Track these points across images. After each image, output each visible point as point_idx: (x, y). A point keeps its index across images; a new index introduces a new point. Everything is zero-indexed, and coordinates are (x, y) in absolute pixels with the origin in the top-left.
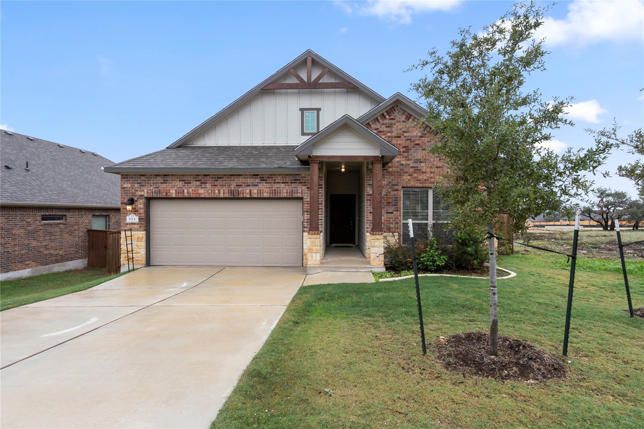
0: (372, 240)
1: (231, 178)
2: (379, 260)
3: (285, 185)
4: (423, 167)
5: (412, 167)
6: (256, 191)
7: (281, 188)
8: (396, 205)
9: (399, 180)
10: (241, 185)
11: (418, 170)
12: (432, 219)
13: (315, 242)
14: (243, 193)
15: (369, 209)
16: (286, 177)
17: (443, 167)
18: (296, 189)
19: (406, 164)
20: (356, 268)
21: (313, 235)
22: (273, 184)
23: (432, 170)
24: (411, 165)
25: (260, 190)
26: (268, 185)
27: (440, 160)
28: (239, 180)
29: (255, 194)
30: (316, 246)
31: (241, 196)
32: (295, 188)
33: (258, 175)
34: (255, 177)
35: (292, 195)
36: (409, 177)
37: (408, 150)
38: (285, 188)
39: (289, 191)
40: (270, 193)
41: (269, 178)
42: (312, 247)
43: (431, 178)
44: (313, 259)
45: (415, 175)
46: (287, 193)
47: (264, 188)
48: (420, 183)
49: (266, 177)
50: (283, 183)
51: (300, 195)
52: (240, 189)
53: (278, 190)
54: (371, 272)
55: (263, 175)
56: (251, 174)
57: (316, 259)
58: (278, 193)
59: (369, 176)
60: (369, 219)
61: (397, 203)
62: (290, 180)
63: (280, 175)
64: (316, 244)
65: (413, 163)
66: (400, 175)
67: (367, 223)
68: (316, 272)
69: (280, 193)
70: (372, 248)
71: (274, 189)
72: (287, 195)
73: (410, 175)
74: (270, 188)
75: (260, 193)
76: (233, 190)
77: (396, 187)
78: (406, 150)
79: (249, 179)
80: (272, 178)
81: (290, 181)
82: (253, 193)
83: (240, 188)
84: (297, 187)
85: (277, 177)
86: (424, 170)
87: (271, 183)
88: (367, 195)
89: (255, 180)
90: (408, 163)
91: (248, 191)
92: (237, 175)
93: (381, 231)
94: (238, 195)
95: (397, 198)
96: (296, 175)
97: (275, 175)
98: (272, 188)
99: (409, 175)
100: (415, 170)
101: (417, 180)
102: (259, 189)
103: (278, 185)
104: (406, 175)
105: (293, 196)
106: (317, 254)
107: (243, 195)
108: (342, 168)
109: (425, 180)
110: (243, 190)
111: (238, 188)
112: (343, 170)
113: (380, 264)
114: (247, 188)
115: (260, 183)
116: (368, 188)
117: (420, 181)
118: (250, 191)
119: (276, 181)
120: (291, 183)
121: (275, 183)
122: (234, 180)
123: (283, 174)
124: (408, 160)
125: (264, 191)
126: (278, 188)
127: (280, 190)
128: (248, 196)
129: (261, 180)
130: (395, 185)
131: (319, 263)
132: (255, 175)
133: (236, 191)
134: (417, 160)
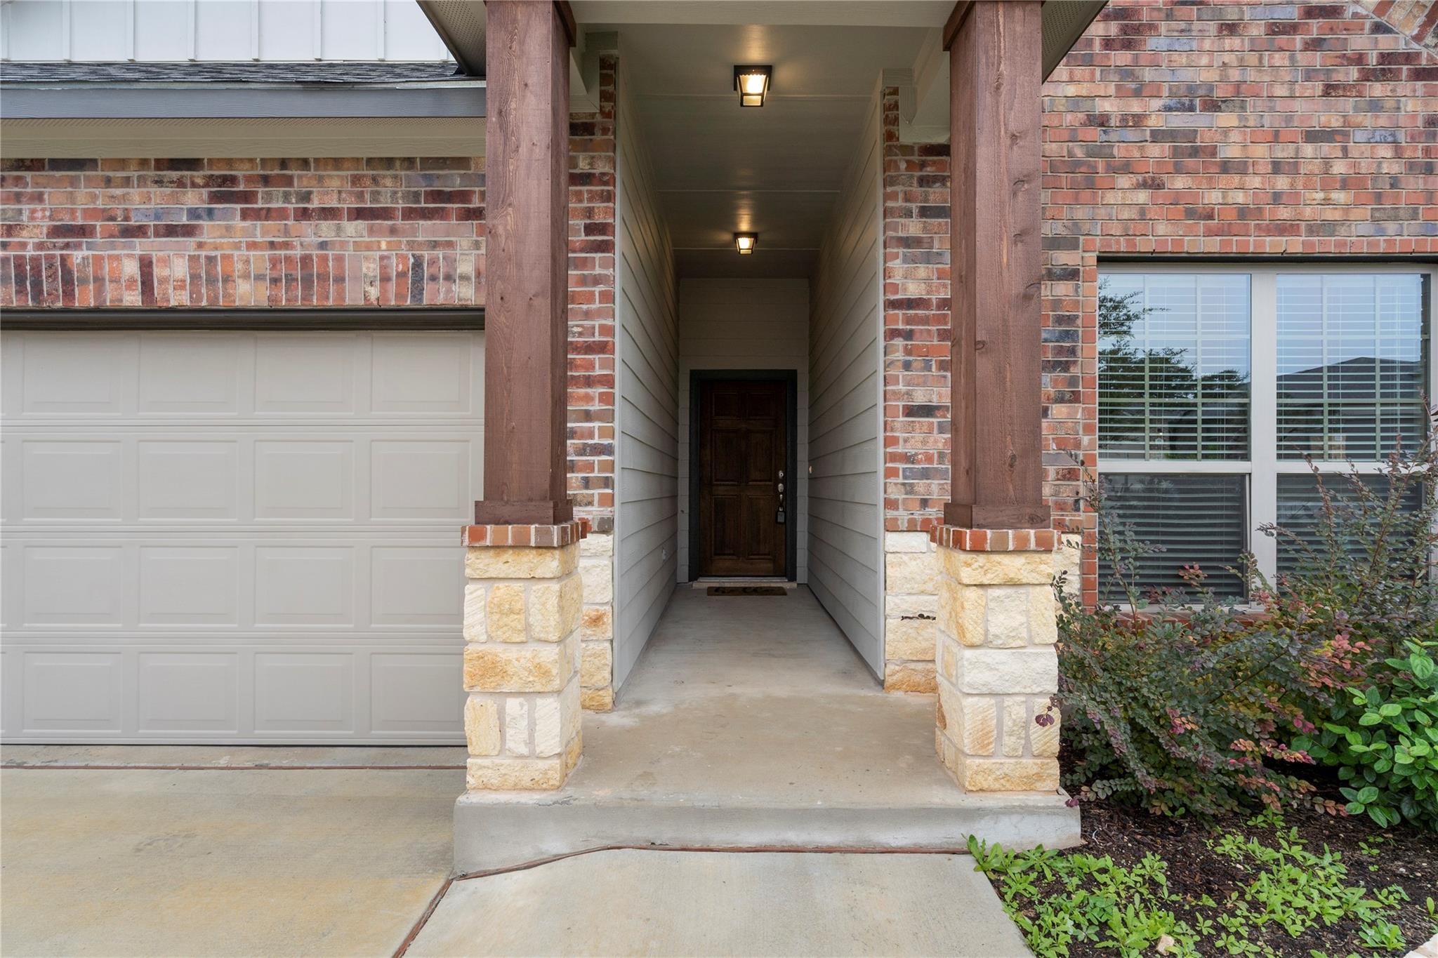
0: (972, 594)
1: (18, 180)
2: (1027, 746)
3: (371, 231)
4: (1226, 131)
5: (1157, 136)
6: (180, 269)
7: (343, 245)
8: (1065, 366)
9: (1081, 213)
10: (83, 231)
11: (1195, 152)
12: (1275, 452)
13: (525, 611)
14: (99, 280)
15: (901, 387)
16: (375, 180)
17: (1346, 135)
18: (440, 253)
19: (1124, 118)
20: (853, 816)
21: (508, 556)
22: (291, 222)
23: (1283, 152)
24: (1155, 122)
25: (210, 259)
26: (260, 231)
27: (1329, 90)
28: (72, 198)
29: (180, 286)
30: (529, 637)
31: (85, 298)
32: (435, 245)
33: (192, 164)
34: (175, 175)
35: (418, 292)
36: (1142, 196)
37: (1138, 30)
38: (368, 247)
39: (395, 267)
40: (275, 281)
41: (266, 180)
42: (498, 649)
43: (1277, 198)
44: (510, 744)
45: (1180, 182)
46: (385, 279)
47: (237, 246)
48: (1209, 233)
49: (249, 179)
50: (359, 214)
51: (465, 294)
52: (77, 256)
53: (324, 259)
54: (968, 848)
55: (229, 162)
56: (152, 155)
57: (531, 741)
58: (323, 277)
59: (899, 188)
60: (900, 449)
61: (1073, 351)
62: (406, 196)
63: (337, 163)
64: (528, 628)
65: (1168, 109)
66: (1091, 185)
67: (890, 473)
68: (528, 854)
69: (340, 280)
70: (968, 653)
71: (297, 253)
72: (383, 291)
73: (1154, 185)
74: (272, 245)
75: (211, 280)
76: (35, 260)
77: (1064, 258)
78: (1124, 30)
79: (135, 193)
80: (288, 181)
81: (401, 205)
82: (164, 281)
83: (78, 246)
84: (450, 244)
85: (320, 179)
86: (1230, 152)
87: (281, 214)
88: (892, 304)
89: (175, 198)
90: (1135, 107)
91: (131, 268)
92: (57, 164)
93: (1038, 520)
94: (68, 294)
95: (1071, 320)
96: (442, 162)
97: (305, 163)
98: (286, 245)
99: (1144, 185)
100: (1176, 152)
101: (1191, 214)
102: (203, 253)
103: (326, 229)
104: (1124, 181)
105: (426, 302)
106: (540, 701)
107: (99, 292)
108: (738, 235)
109: (1243, 212)
110: (98, 260)
111: (67, 246)
112: (745, 244)
113: (1029, 783)
114: (125, 247)
115: (210, 213)
116: (896, 264)
117: (1211, 217)
118: (146, 265)
119: (315, 204)
120: (409, 214)
121: (304, 214)
122: (39, 198)
123: (357, 160)
124: (1138, 93)
125: (239, 266)
126: (323, 245)
127: (339, 259)
128: (133, 299)
129: (215, 198)
130: (1056, 243)
131: (555, 777)
132: (175, 164)
133: (51, 266)
134: (1191, 89)
